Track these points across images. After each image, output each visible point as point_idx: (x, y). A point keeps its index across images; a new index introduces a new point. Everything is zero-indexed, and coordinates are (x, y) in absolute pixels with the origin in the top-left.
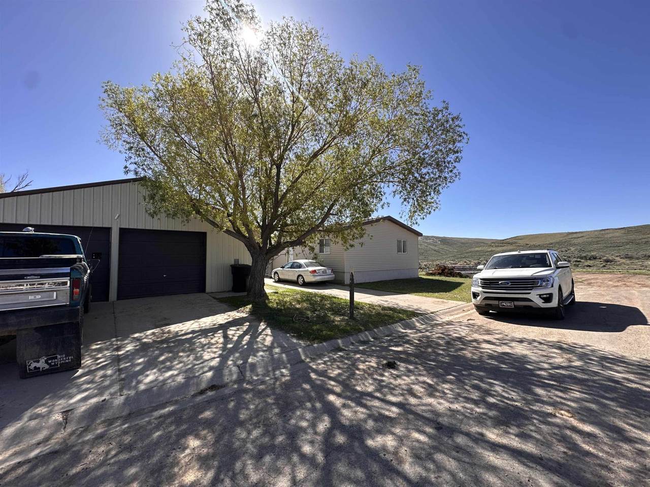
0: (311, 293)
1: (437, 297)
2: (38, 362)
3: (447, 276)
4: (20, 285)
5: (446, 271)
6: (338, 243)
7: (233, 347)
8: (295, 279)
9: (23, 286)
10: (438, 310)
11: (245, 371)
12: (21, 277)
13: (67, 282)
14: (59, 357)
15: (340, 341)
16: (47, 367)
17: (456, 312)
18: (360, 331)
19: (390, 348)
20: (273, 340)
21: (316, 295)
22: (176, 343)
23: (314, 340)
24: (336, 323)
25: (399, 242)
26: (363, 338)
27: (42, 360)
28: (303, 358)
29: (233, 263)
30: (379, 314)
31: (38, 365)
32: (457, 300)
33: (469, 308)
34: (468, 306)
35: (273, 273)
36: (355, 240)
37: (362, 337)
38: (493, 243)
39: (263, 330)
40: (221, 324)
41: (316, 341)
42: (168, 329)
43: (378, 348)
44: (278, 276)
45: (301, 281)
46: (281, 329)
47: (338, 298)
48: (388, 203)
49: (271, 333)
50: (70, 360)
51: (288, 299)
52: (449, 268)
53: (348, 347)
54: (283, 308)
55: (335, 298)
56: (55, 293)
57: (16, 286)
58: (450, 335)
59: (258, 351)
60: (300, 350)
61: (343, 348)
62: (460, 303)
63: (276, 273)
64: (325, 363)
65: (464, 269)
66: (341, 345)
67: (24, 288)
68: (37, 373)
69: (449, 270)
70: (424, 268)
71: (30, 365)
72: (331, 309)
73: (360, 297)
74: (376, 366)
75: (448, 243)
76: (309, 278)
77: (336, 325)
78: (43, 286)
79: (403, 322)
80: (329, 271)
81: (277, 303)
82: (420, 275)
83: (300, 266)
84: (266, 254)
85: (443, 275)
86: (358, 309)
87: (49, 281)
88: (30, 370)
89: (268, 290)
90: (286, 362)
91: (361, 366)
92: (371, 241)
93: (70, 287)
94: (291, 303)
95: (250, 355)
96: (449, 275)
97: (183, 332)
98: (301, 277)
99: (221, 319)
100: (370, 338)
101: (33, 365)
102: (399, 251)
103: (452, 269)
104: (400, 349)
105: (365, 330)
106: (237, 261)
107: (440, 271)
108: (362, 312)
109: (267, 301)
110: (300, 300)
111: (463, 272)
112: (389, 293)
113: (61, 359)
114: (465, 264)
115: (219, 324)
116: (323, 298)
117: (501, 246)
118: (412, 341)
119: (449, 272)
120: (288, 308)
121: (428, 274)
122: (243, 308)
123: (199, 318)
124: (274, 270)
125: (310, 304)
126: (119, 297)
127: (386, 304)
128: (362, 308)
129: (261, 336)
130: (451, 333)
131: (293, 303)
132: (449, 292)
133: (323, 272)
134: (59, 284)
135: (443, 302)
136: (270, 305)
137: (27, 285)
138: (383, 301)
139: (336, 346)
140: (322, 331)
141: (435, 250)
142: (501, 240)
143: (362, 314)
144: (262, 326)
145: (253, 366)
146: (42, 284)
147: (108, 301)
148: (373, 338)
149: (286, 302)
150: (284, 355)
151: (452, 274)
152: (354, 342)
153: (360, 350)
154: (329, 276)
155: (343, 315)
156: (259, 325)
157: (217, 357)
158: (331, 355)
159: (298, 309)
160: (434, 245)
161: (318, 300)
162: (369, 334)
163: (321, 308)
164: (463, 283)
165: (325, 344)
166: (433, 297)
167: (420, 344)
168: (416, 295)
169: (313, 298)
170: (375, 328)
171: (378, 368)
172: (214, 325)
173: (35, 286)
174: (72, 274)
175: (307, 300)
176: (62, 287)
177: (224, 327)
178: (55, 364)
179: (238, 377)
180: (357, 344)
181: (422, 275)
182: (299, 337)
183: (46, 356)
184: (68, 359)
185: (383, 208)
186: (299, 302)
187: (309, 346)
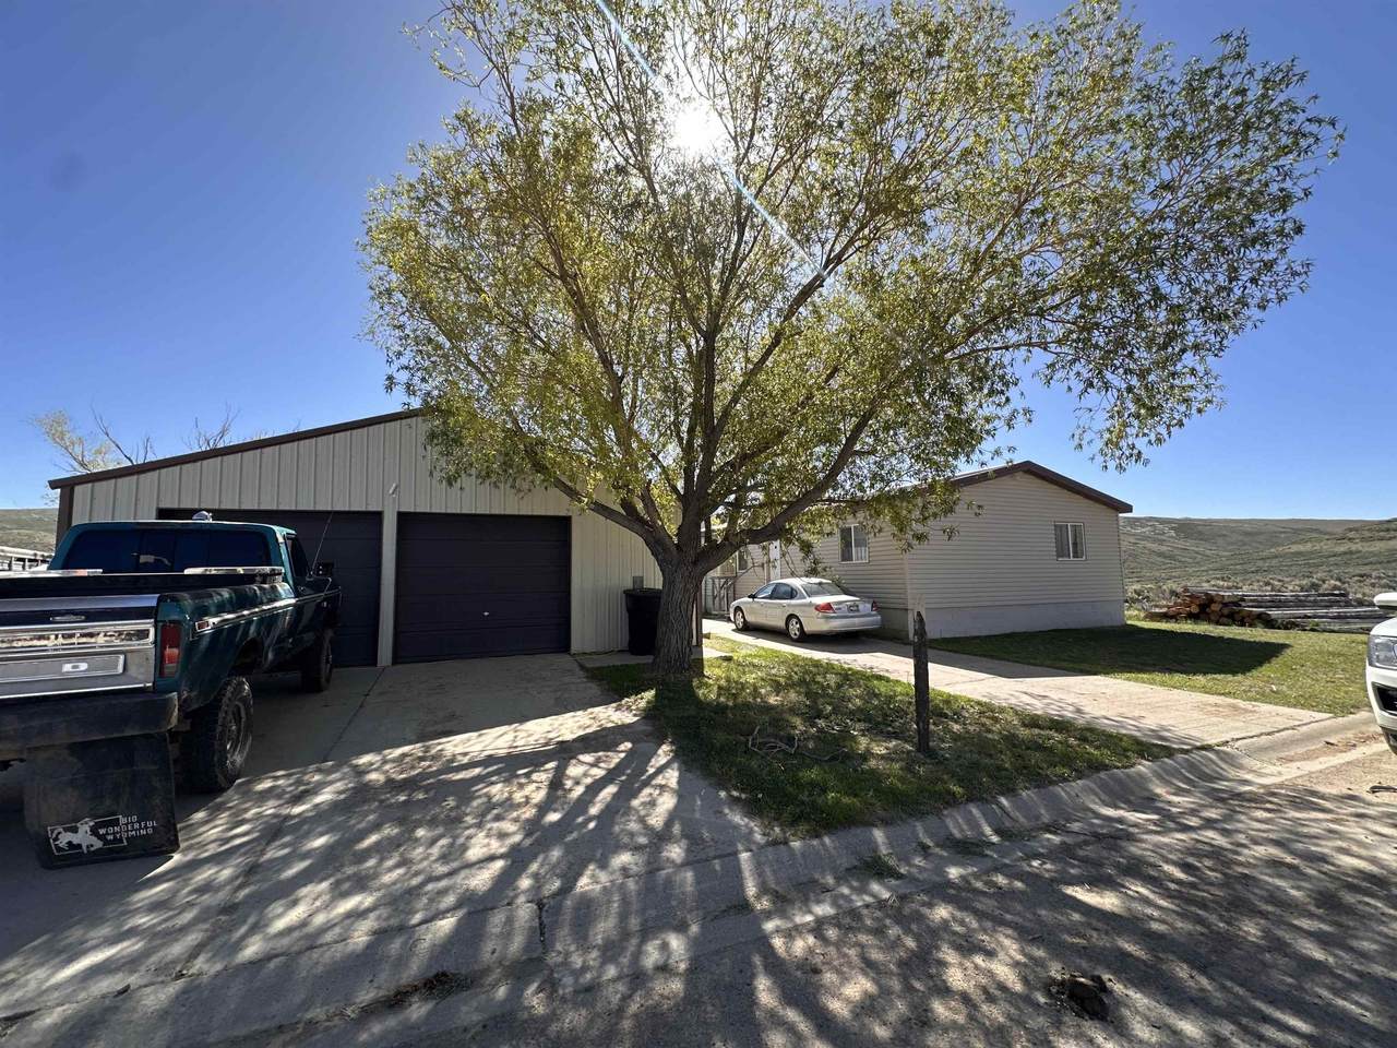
0: (817, 664)
1: (1206, 690)
2: (75, 830)
3: (1218, 623)
4: (40, 638)
5: (1215, 607)
6: (880, 531)
7: (559, 821)
8: (781, 624)
9: (48, 639)
10: (1227, 737)
11: (556, 924)
12: (43, 617)
13: (148, 630)
14: (123, 820)
15: (879, 835)
16: (98, 844)
17: (1300, 750)
18: (951, 801)
19: (1070, 891)
20: (676, 807)
21: (829, 668)
22: (432, 793)
23: (794, 821)
24: (873, 763)
25: (1060, 530)
26: (962, 830)
27: (85, 827)
28: (751, 889)
29: (629, 585)
30: (1011, 739)
31: (75, 839)
32: (1288, 705)
33: (1350, 735)
34: (1345, 728)
35: (732, 610)
36: (931, 522)
37: (956, 824)
38: (1351, 530)
39: (660, 770)
40: (562, 742)
41: (803, 827)
42: (439, 748)
43: (1019, 884)
44: (743, 617)
45: (794, 629)
46: (707, 773)
47: (888, 680)
48: (1027, 411)
49: (678, 783)
50: (150, 831)
51: (750, 678)
52: (1226, 600)
53: (907, 861)
54: (731, 704)
55: (880, 678)
56: (122, 657)
57: (31, 639)
58: (1323, 859)
59: (618, 848)
60: (744, 856)
61: (892, 862)
62: (1305, 715)
63: (738, 609)
64: (818, 929)
65: (1278, 603)
66: (884, 850)
67: (49, 643)
68: (75, 857)
69: (1226, 605)
70: (1134, 601)
71: (56, 839)
72: (862, 715)
73: (947, 680)
74: (1018, 987)
75: (1200, 533)
76: (815, 624)
77: (873, 772)
78: (93, 640)
79: (1103, 775)
80: (865, 607)
81: (720, 688)
82: (1130, 618)
83: (792, 594)
84: (695, 563)
85: (1203, 620)
86: (946, 716)
87: (108, 628)
88: (59, 849)
89: (709, 652)
90: (690, 903)
91: (956, 978)
92: (976, 520)
93: (155, 642)
94: (755, 689)
95: (590, 861)
96: (1225, 620)
97: (465, 760)
98: (794, 621)
99: (570, 725)
100: (988, 830)
101: (65, 838)
102: (1061, 552)
103: (1236, 604)
104: (1107, 901)
105: (970, 800)
106: (638, 580)
107: (1194, 609)
108: (956, 727)
109: (695, 683)
110: (782, 680)
111: (1274, 613)
112: (1039, 669)
113: (128, 826)
114: (1269, 588)
115: (558, 743)
116: (848, 677)
117: (1382, 539)
118: (1155, 866)
119: (1226, 611)
120: (747, 706)
121: (1153, 617)
122: (632, 699)
123: (524, 719)
124: (735, 603)
125: (807, 695)
126: (396, 660)
127: (1038, 707)
128: (958, 716)
129: (647, 791)
130: (1325, 848)
131: (763, 691)
132: (1243, 673)
133: (850, 609)
134: (130, 636)
135: (1235, 708)
136: (701, 692)
137: (57, 637)
138: (1031, 695)
139: (867, 856)
140: (824, 791)
141: (1161, 554)
142: (1381, 522)
143: (956, 737)
144: (664, 754)
145: (587, 907)
146: (91, 635)
147: (375, 664)
148: (997, 832)
149: (743, 686)
150: (689, 875)
151: (1237, 617)
152: (931, 844)
153: (949, 884)
154: (866, 618)
155: (895, 735)
156: (655, 753)
157: (502, 856)
158: (846, 891)
159: (771, 708)
160: (1155, 541)
161: (832, 684)
162: (984, 815)
163: (835, 711)
164: (1284, 646)
165: (827, 840)
166: (1193, 688)
167: (1193, 886)
168: (1128, 679)
169: (819, 679)
170: (1003, 794)
171: (1027, 999)
172: (546, 744)
173: (74, 640)
174: (160, 609)
175: (802, 682)
176: (135, 644)
177: (565, 752)
178: (115, 838)
179: (528, 948)
180: (937, 850)
181: (1135, 617)
182: (753, 808)
183: (94, 817)
184: (146, 827)
185: (1010, 426)
186: (778, 688)
187: (775, 843)
